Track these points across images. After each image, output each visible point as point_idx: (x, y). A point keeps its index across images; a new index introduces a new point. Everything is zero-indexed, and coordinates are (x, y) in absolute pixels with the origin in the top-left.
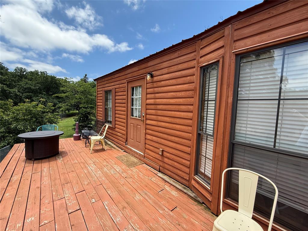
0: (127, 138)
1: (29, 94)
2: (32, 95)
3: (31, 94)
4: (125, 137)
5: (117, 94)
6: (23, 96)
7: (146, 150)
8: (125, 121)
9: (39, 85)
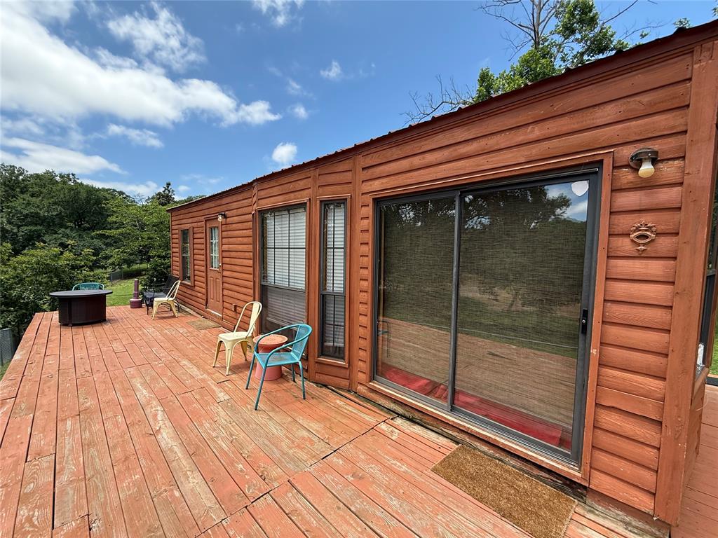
0: (207, 299)
1: (36, 228)
2: (41, 230)
3: (39, 228)
4: (204, 297)
5: (196, 236)
6: (21, 233)
7: (225, 309)
8: (204, 274)
9: (59, 208)
